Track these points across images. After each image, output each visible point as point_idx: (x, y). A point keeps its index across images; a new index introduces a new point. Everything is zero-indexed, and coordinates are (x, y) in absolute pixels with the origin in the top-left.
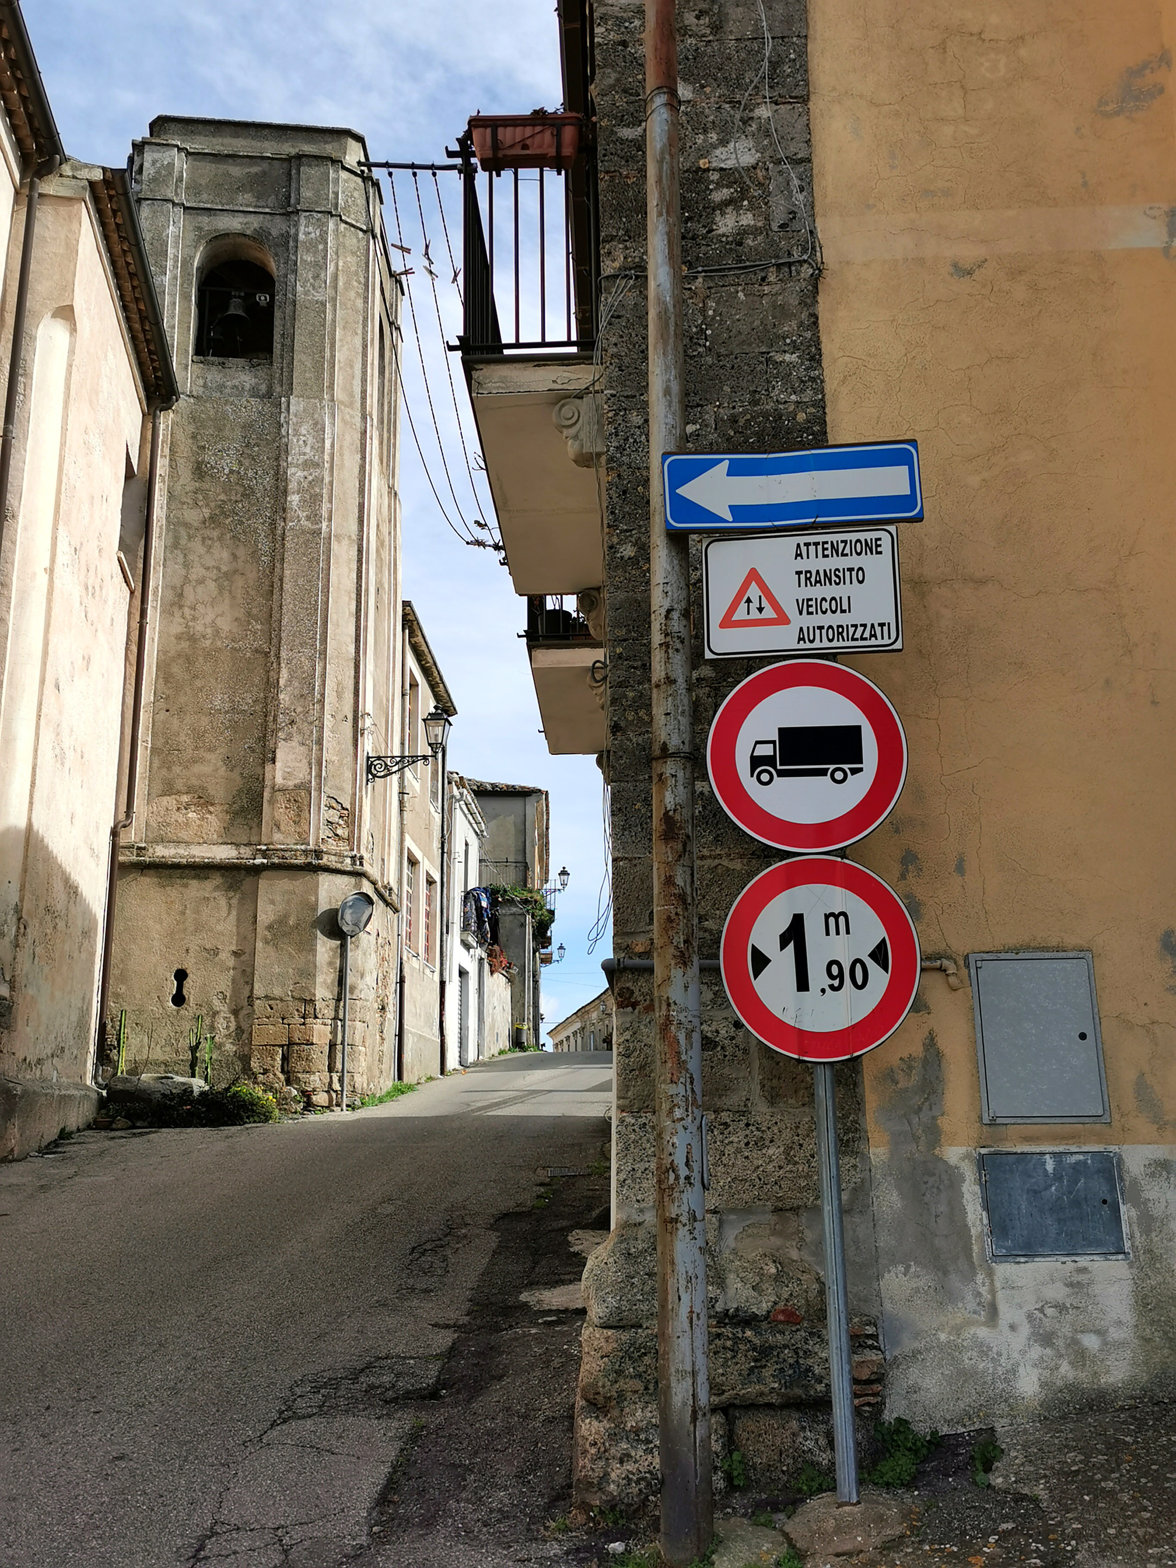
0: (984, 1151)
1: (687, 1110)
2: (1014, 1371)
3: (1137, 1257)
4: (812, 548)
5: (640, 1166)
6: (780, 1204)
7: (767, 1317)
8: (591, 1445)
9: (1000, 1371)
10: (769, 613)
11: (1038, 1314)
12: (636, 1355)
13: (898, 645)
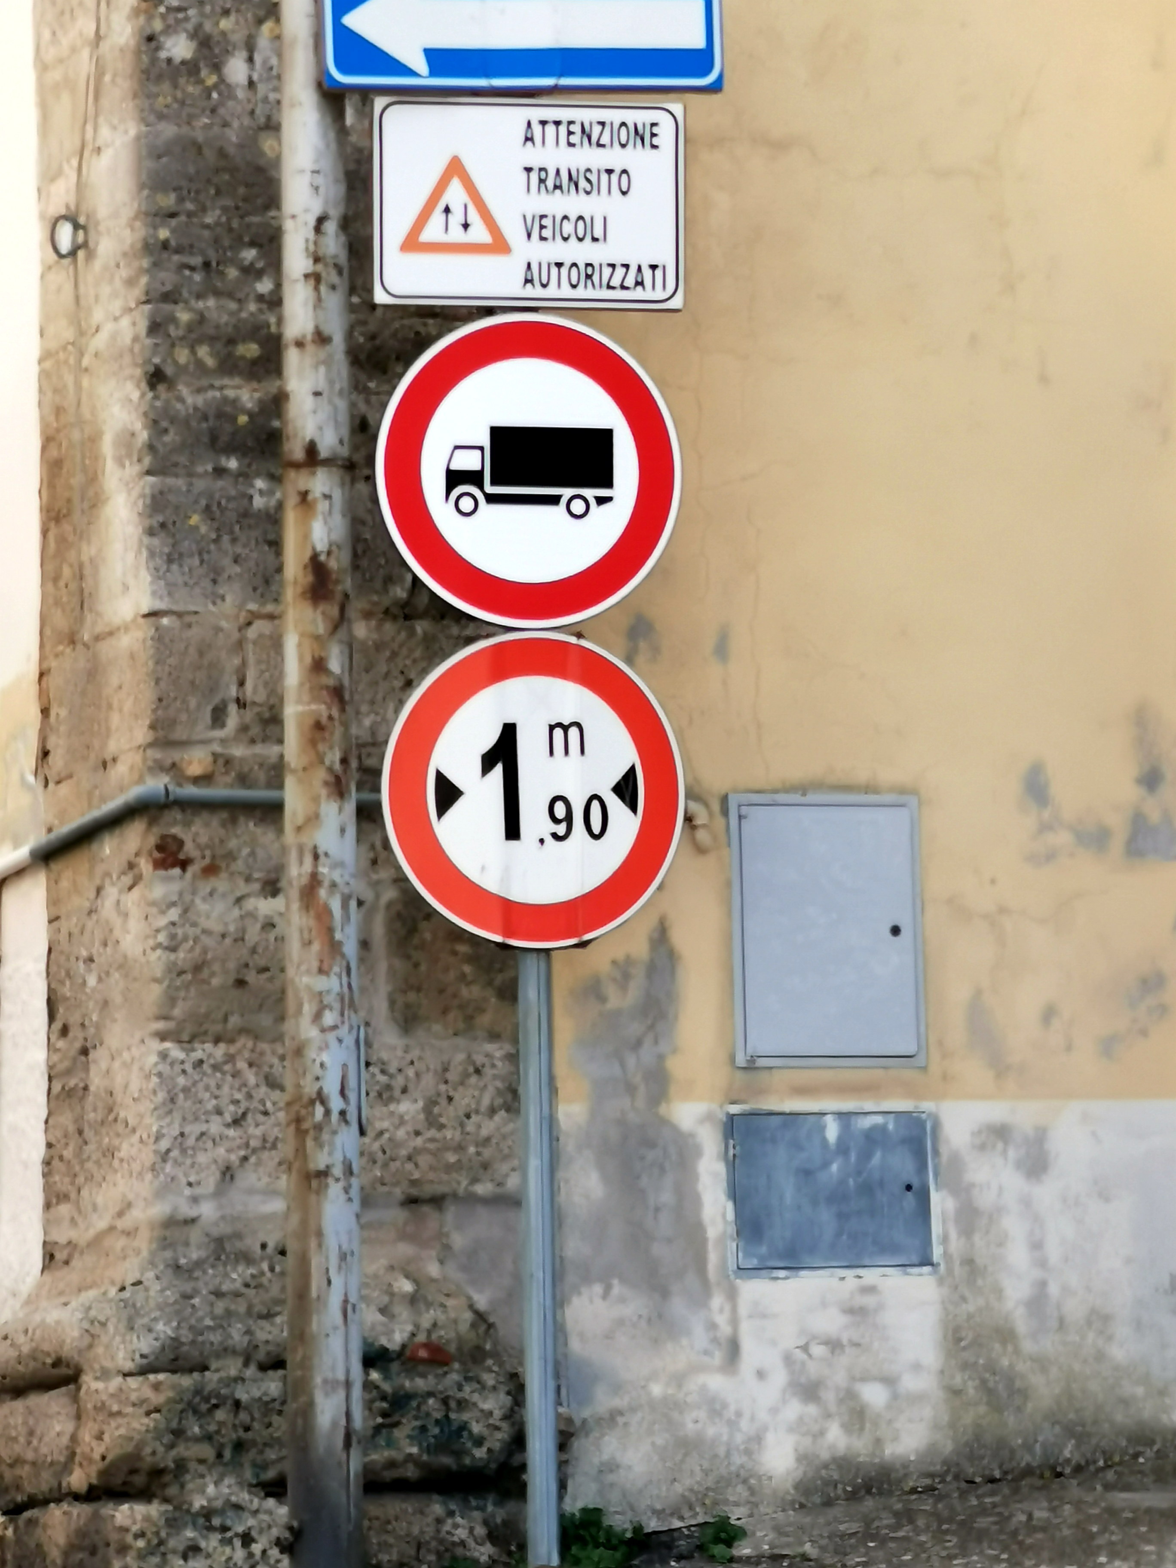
0: (735, 1109)
1: (342, 1015)
2: (758, 1439)
3: (950, 1271)
4: (550, 129)
5: (193, 1129)
6: (414, 1192)
7: (400, 1354)
8: (137, 1536)
9: (739, 1438)
10: (479, 233)
11: (799, 1355)
12: (204, 1407)
13: (677, 302)
